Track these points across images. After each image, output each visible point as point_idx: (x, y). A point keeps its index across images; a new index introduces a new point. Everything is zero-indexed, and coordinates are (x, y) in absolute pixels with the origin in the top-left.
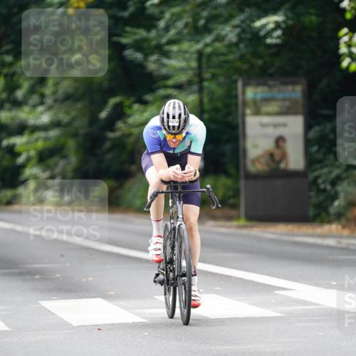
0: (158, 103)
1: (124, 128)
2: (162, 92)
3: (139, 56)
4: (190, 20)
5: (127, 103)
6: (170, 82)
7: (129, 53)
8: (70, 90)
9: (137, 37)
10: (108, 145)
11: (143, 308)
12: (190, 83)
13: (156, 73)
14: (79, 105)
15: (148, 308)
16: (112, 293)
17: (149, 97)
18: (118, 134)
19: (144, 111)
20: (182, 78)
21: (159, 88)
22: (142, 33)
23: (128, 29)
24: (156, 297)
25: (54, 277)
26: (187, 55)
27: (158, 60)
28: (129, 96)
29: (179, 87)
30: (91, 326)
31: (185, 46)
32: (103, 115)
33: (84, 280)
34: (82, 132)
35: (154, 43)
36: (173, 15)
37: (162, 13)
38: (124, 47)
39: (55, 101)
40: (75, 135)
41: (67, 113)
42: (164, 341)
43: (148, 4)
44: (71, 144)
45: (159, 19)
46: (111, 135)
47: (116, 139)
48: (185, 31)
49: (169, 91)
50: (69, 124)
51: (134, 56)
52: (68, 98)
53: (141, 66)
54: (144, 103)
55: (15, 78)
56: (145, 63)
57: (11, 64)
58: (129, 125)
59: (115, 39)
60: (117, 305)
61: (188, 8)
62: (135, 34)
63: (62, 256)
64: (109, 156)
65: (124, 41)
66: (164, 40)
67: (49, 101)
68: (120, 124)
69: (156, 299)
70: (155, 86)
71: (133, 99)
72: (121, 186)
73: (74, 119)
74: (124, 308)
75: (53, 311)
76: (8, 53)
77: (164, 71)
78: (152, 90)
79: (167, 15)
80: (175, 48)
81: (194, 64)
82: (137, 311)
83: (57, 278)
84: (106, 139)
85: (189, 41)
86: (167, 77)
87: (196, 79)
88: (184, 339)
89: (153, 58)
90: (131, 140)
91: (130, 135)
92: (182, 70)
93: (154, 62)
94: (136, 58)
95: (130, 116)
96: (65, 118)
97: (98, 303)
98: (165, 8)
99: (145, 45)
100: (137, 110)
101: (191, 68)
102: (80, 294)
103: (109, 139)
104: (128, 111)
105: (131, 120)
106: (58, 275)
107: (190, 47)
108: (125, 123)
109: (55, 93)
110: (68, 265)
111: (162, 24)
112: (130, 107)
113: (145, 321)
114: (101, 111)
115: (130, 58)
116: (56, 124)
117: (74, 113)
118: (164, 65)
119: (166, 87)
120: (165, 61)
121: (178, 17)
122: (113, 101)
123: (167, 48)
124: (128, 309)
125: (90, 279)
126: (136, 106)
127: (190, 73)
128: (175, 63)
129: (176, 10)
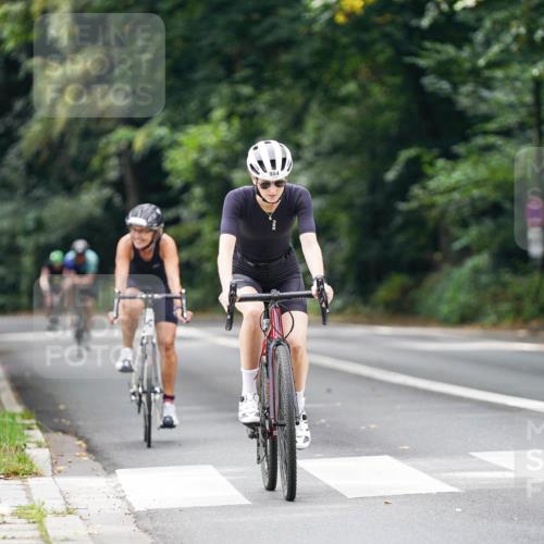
0: (474, 158)
1: (422, 197)
2: (480, 141)
3: (445, 85)
4: (522, 30)
5: (427, 158)
6: (492, 126)
7: (429, 82)
8: (341, 139)
9: (443, 57)
10: (398, 220)
11: (454, 471)
12: (522, 126)
13: (471, 113)
14: (354, 161)
15: (462, 470)
16: (406, 447)
17: (460, 149)
18: (413, 205)
19: (453, 169)
20: (511, 119)
21: (475, 135)
22: (450, 50)
23: (428, 44)
24: (473, 454)
25: (318, 423)
26: (518, 84)
27: (474, 92)
28: (429, 148)
29: (506, 133)
30: (374, 498)
31: (515, 69)
32: (391, 175)
33: (363, 428)
34: (358, 201)
35: (467, 65)
36: (495, 23)
37: (480, 20)
38: (422, 72)
39: (318, 154)
40: (348, 207)
41: (336, 173)
42: (485, 521)
43: (458, 6)
44: (343, 219)
45: (475, 30)
46: (403, 206)
47: (411, 212)
48: (514, 48)
49: (491, 139)
50: (337, 191)
51: (438, 86)
52: (337, 150)
53: (448, 101)
54: (453, 157)
55: (256, 119)
56: (454, 96)
57: (249, 99)
58: (430, 191)
59: (409, 60)
60: (414, 466)
61: (518, 12)
62: (438, 52)
63: (329, 391)
64: (400, 239)
65: (422, 62)
66: (482, 62)
67: (308, 155)
68: (416, 190)
69: (474, 457)
70: (469, 131)
71: (436, 151)
72: (418, 285)
73: (346, 182)
74: (424, 470)
75: (317, 475)
76: (245, 81)
77: (483, 108)
78: (465, 138)
79: (488, 24)
80: (499, 74)
81: (529, 98)
82: (445, 475)
83: (322, 425)
84: (395, 211)
85: (520, 62)
86: (488, 118)
87: (532, 121)
88: (516, 519)
89: (467, 88)
90: (434, 213)
91: (432, 206)
92: (511, 106)
93: (467, 95)
94: (441, 89)
95: (430, 178)
96: (332, 181)
97: (385, 462)
98: (484, 13)
99: (454, 69)
100: (443, 169)
101: (523, 105)
102: (358, 450)
103: (400, 212)
104: (429, 170)
105: (432, 184)
106: (323, 421)
107: (523, 71)
108: (424, 188)
109: (317, 142)
110: (339, 404)
111: (479, 37)
112: (431, 164)
113: (456, 490)
114: (387, 170)
115: (430, 88)
116: (318, 190)
117: (346, 173)
118: (483, 100)
119: (486, 133)
120: (485, 93)
121: (504, 25)
122: (405, 155)
123: (487, 73)
124: (430, 473)
125: (373, 426)
126: (441, 163)
127: (523, 111)
128: (501, 96)
129: (500, 15)
